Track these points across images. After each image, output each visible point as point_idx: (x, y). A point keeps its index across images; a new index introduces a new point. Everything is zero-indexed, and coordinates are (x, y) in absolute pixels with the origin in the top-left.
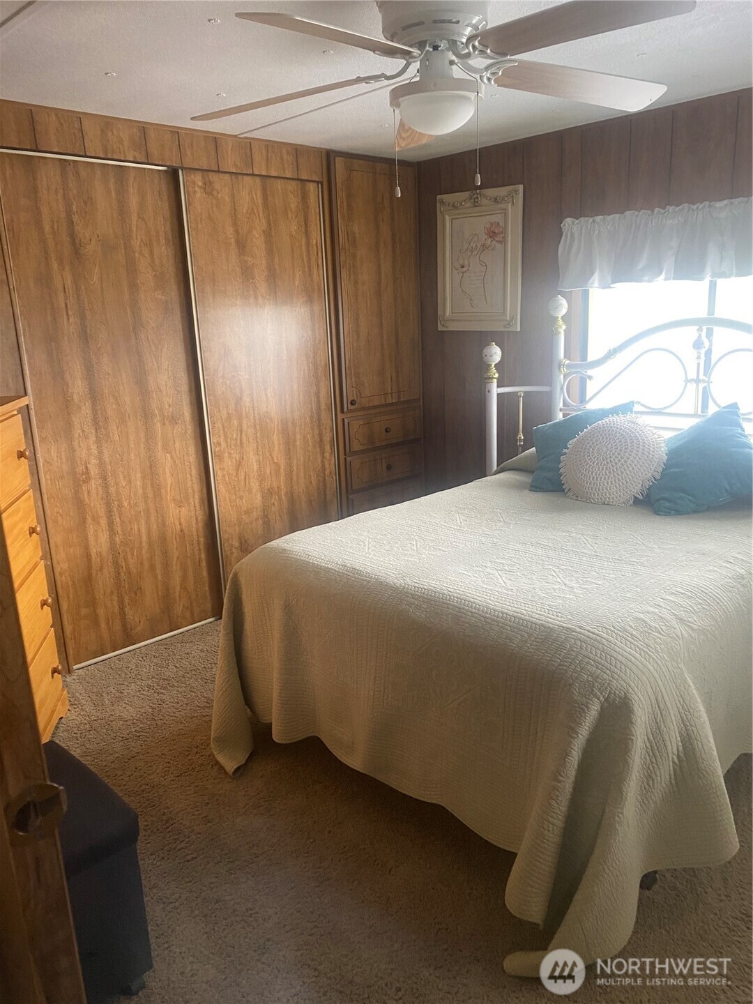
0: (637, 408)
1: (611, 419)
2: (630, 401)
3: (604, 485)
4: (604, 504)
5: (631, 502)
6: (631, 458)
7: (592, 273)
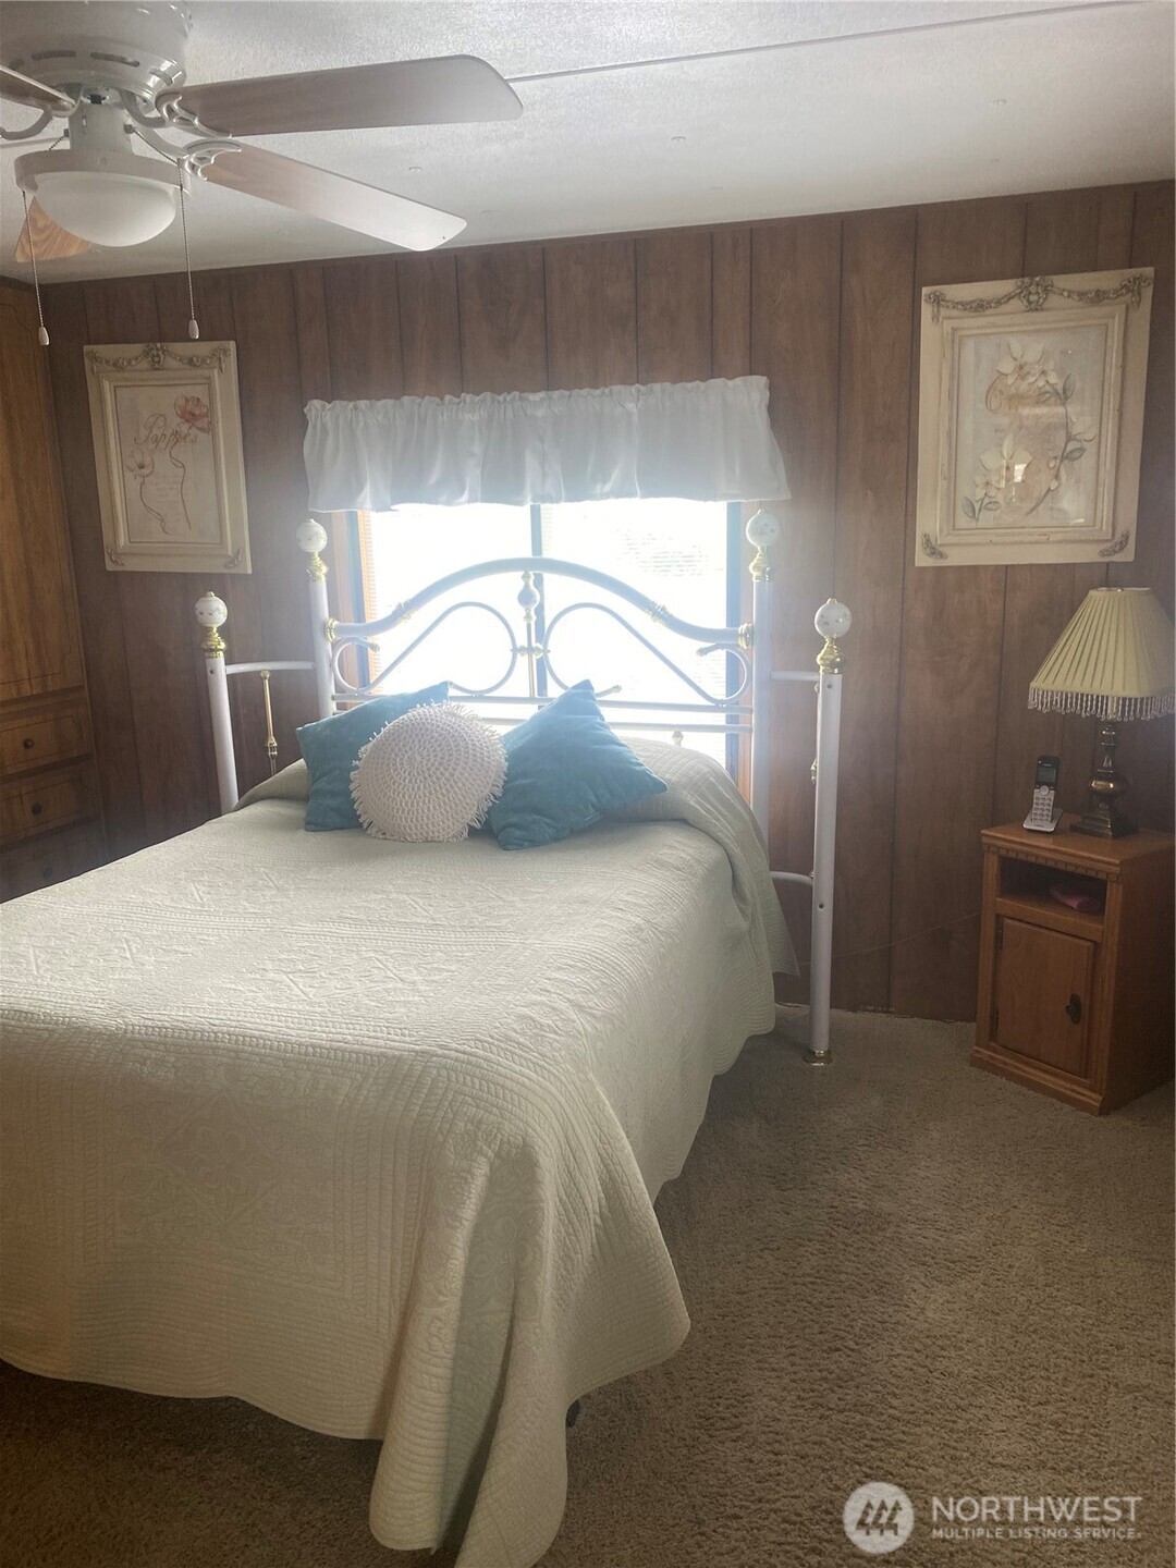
0: (452, 692)
1: (420, 711)
2: (442, 681)
3: (423, 812)
4: (427, 841)
5: (466, 834)
6: (459, 769)
7: (361, 488)
